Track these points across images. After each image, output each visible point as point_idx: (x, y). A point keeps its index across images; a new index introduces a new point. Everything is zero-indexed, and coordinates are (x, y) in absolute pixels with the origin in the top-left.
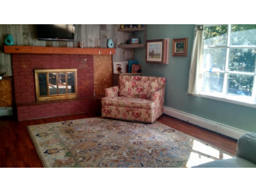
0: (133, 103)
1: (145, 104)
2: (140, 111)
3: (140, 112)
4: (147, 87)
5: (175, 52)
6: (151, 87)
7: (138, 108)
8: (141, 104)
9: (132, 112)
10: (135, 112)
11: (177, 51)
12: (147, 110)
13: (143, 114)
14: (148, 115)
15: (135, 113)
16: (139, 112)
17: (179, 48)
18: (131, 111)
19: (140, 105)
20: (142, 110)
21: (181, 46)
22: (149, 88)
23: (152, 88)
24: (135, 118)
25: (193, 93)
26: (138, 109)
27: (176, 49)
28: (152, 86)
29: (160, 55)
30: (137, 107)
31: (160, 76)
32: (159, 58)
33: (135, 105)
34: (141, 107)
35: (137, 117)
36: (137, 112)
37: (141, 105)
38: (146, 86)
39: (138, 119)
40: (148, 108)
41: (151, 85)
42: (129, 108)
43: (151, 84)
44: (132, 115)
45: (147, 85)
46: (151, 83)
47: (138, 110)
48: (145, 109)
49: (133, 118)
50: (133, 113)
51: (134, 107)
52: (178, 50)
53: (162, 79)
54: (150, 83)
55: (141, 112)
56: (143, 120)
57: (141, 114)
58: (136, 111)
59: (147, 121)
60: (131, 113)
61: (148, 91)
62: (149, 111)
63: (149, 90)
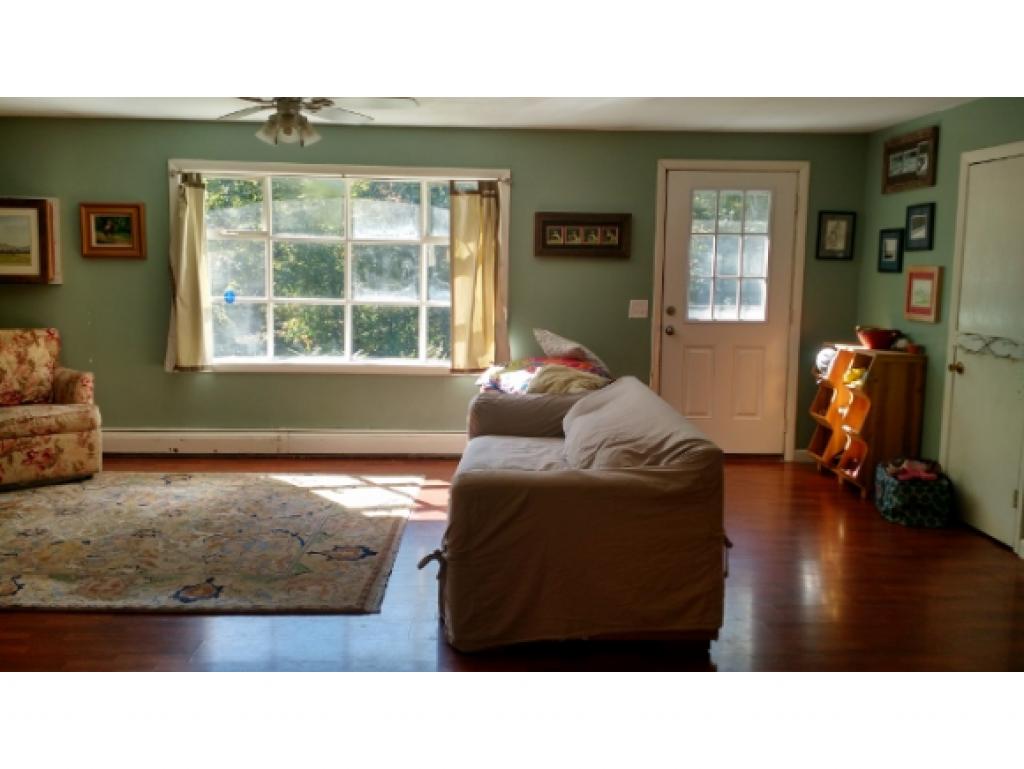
0: (25, 421)
1: (76, 416)
2: (57, 440)
3: (56, 447)
4: (15, 366)
5: (94, 243)
6: (32, 364)
7: (50, 432)
8: (56, 417)
9: (25, 452)
10: (35, 450)
11: (99, 241)
12: (81, 436)
13: (67, 450)
14: (86, 450)
15: (37, 453)
16: (51, 445)
17: (112, 231)
18: (19, 450)
19: (57, 421)
20: (61, 437)
21: (116, 228)
22: (25, 367)
23: (37, 365)
24: (39, 470)
25: (200, 364)
26: (47, 437)
27: (97, 236)
28: (36, 360)
29: (28, 252)
30: (43, 431)
31: (40, 327)
32: (28, 262)
33: (35, 425)
34: (61, 428)
35: (44, 465)
36: (44, 447)
37: (60, 419)
38: (9, 363)
39: (49, 472)
40: (88, 425)
41: (29, 357)
42: (11, 440)
43: (26, 355)
44: (24, 462)
45: (13, 358)
46: (26, 351)
47: (47, 442)
48: (73, 431)
49: (31, 472)
50: (29, 454)
51: (33, 434)
52: (102, 236)
53: (51, 334)
54: (21, 350)
55: (60, 444)
56: (70, 471)
57: (60, 451)
58: (41, 445)
59: (83, 472)
60: (18, 457)
61: (25, 379)
62: (88, 436)
63: (26, 375)
